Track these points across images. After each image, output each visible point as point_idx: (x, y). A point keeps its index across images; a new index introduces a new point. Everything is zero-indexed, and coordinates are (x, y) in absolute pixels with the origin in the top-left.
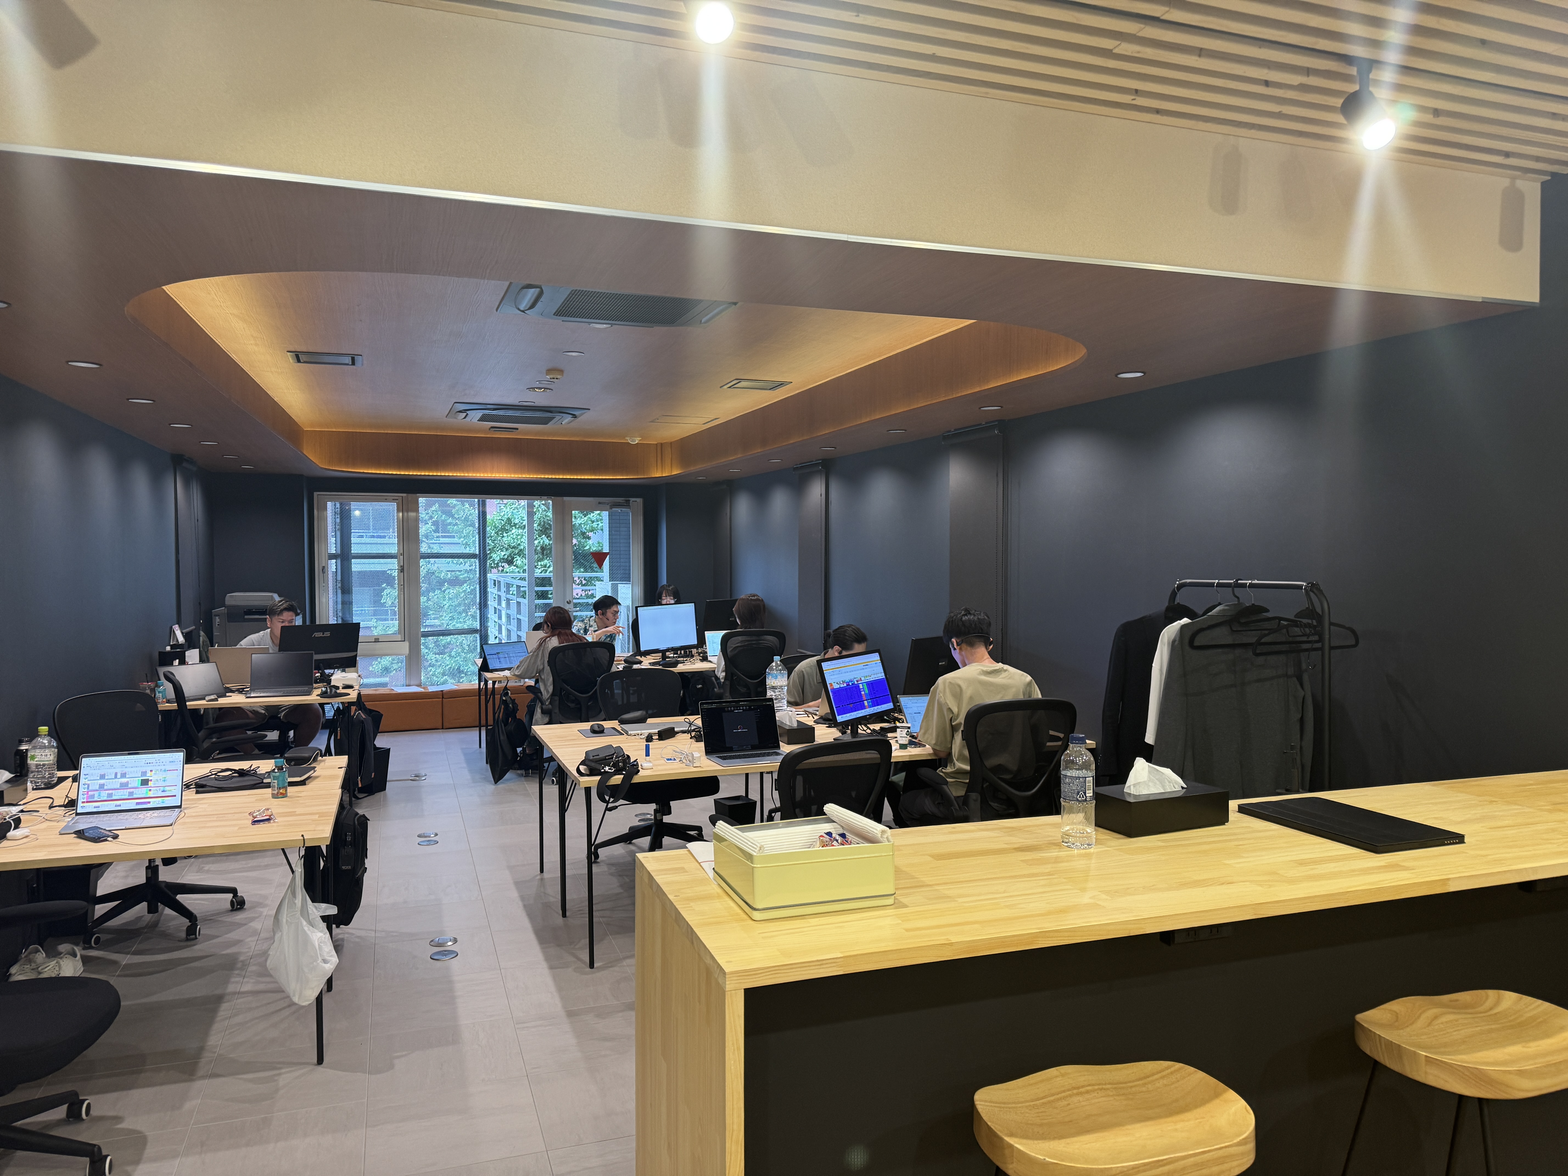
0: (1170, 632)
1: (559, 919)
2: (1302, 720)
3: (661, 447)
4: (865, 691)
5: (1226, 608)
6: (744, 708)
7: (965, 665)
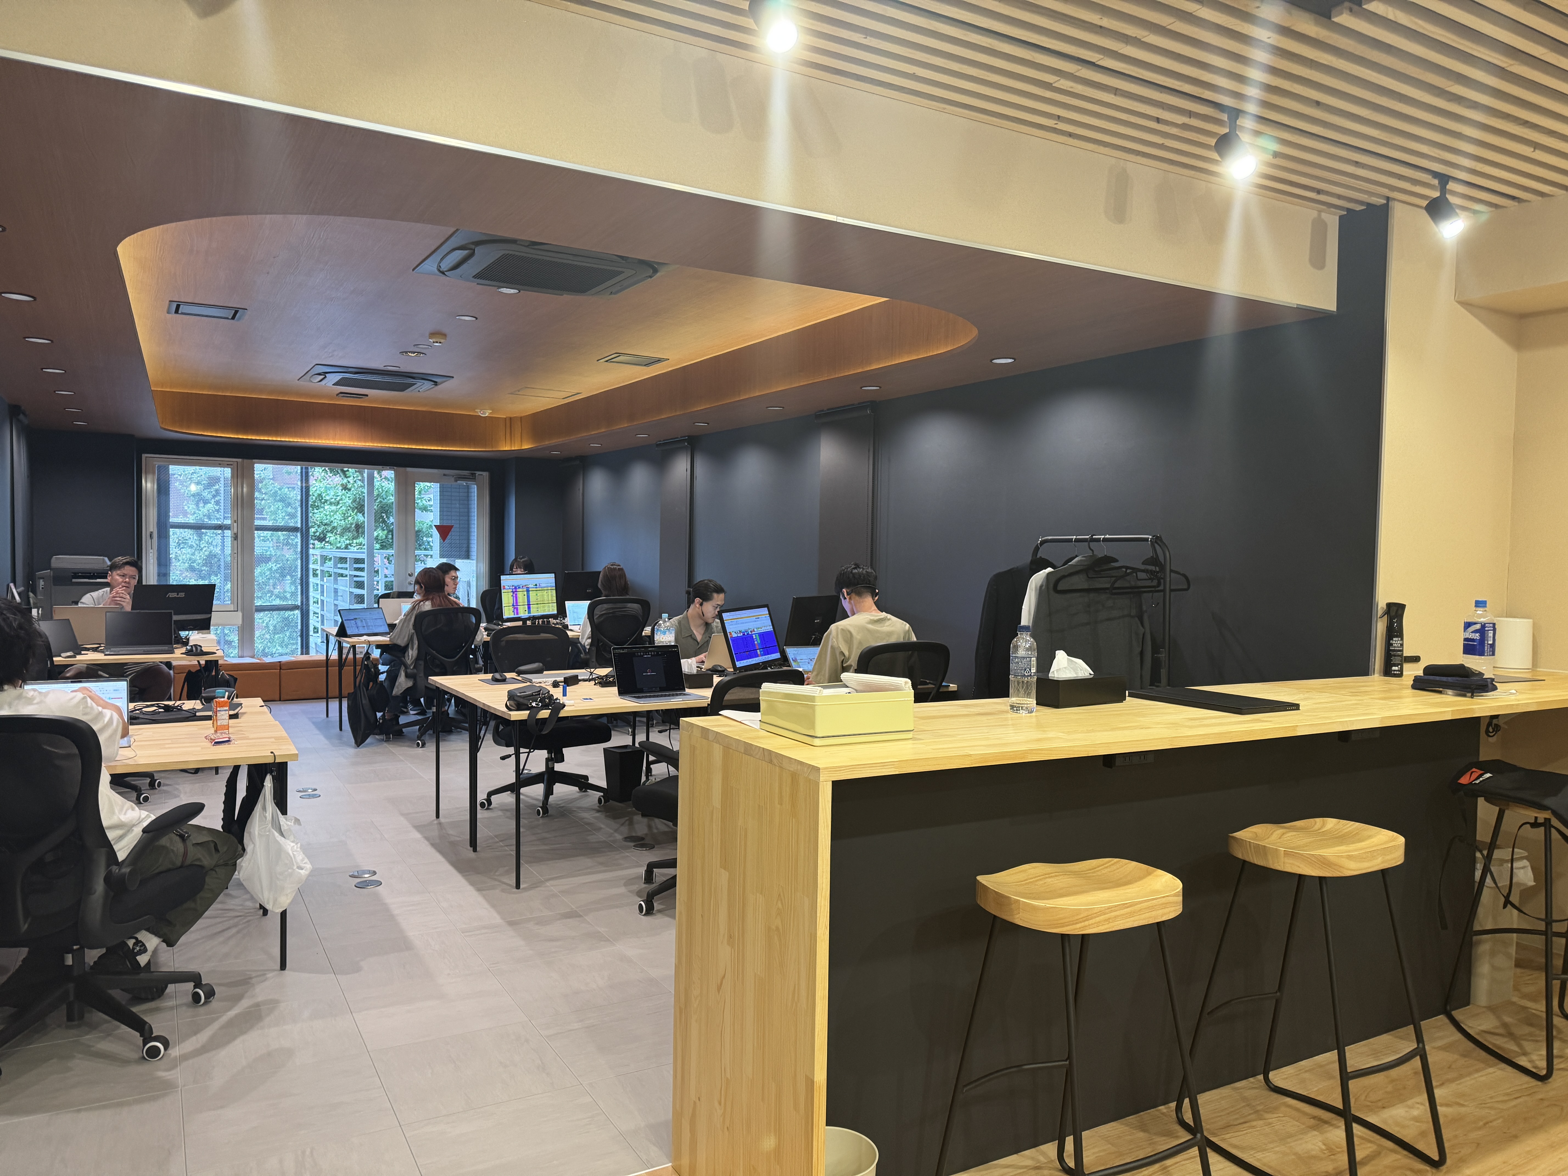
0: (1038, 579)
1: (472, 854)
2: (1142, 653)
3: (510, 422)
4: (757, 641)
5: (1084, 559)
6: (653, 653)
7: (853, 614)
